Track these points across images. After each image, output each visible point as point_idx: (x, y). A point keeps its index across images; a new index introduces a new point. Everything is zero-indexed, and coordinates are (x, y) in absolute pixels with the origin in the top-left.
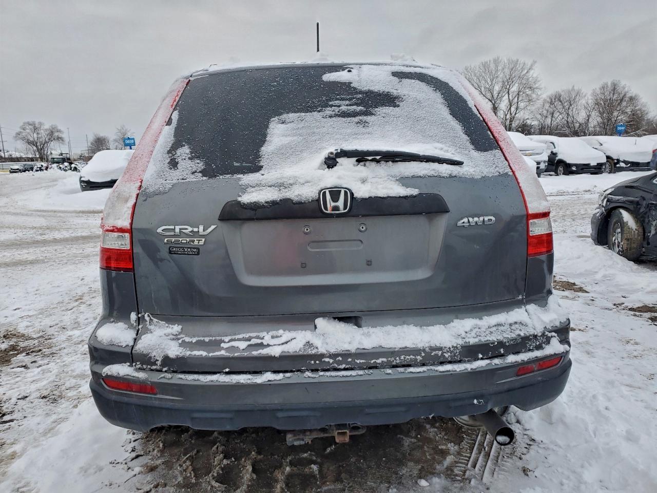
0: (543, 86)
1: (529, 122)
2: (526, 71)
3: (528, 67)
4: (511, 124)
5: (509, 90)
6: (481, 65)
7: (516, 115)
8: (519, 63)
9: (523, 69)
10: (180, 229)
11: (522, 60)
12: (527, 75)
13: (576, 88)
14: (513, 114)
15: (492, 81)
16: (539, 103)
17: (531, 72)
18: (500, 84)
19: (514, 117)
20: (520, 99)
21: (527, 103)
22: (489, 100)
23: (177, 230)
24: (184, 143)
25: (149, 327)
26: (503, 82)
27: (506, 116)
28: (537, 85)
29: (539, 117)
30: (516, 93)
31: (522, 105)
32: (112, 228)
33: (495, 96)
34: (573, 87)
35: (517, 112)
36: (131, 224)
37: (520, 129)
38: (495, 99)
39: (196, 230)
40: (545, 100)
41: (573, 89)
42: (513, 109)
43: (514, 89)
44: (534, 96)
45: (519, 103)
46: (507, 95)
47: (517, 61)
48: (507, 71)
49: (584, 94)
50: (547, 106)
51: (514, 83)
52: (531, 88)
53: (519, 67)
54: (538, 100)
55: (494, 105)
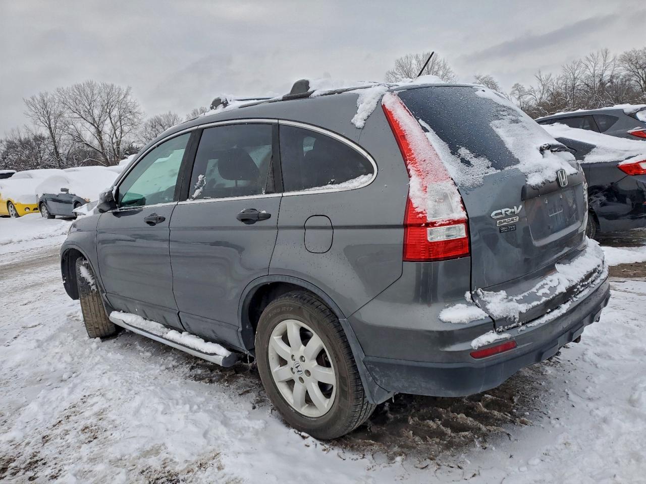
0: (142, 111)
1: (134, 145)
2: (123, 96)
3: (125, 92)
4: (119, 148)
5: (109, 113)
6: (74, 88)
7: (122, 138)
8: (114, 88)
9: (119, 94)
10: (505, 211)
11: (116, 85)
12: (125, 99)
13: (172, 113)
14: (119, 138)
15: (90, 105)
16: (141, 128)
17: (129, 97)
18: (100, 108)
19: (120, 141)
20: (123, 122)
21: (131, 127)
22: (91, 123)
23: (503, 212)
24: (457, 146)
25: (484, 299)
26: (102, 106)
27: (112, 139)
28: (136, 110)
29: (144, 140)
30: (117, 117)
31: (126, 128)
32: (448, 222)
33: (97, 119)
34: (170, 112)
35: (123, 135)
36: (467, 215)
37: (128, 152)
38: (97, 123)
39: (513, 210)
40: (146, 124)
41: (170, 114)
42: (118, 132)
43: (115, 112)
44: (136, 120)
45: (122, 127)
46: (109, 119)
47: (113, 85)
48: (104, 95)
49: (180, 119)
50: (149, 129)
51: (113, 107)
52: (130, 112)
53: (116, 92)
54: (140, 124)
55: (97, 128)
